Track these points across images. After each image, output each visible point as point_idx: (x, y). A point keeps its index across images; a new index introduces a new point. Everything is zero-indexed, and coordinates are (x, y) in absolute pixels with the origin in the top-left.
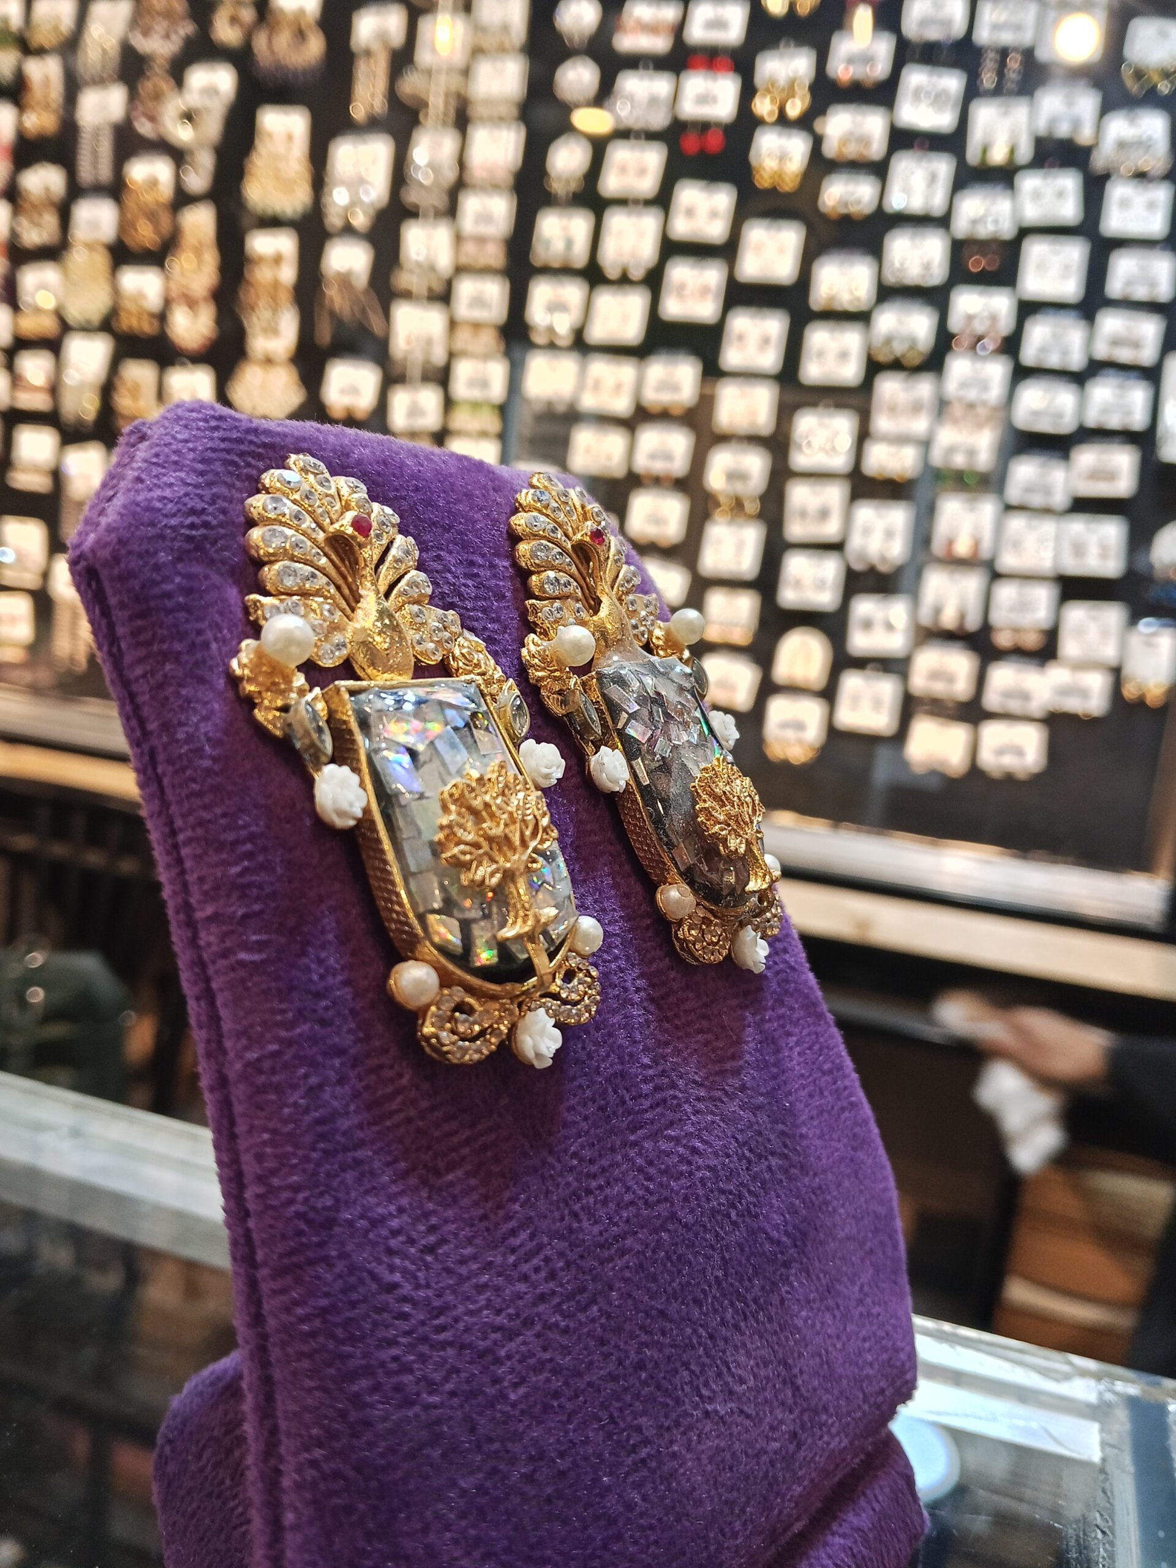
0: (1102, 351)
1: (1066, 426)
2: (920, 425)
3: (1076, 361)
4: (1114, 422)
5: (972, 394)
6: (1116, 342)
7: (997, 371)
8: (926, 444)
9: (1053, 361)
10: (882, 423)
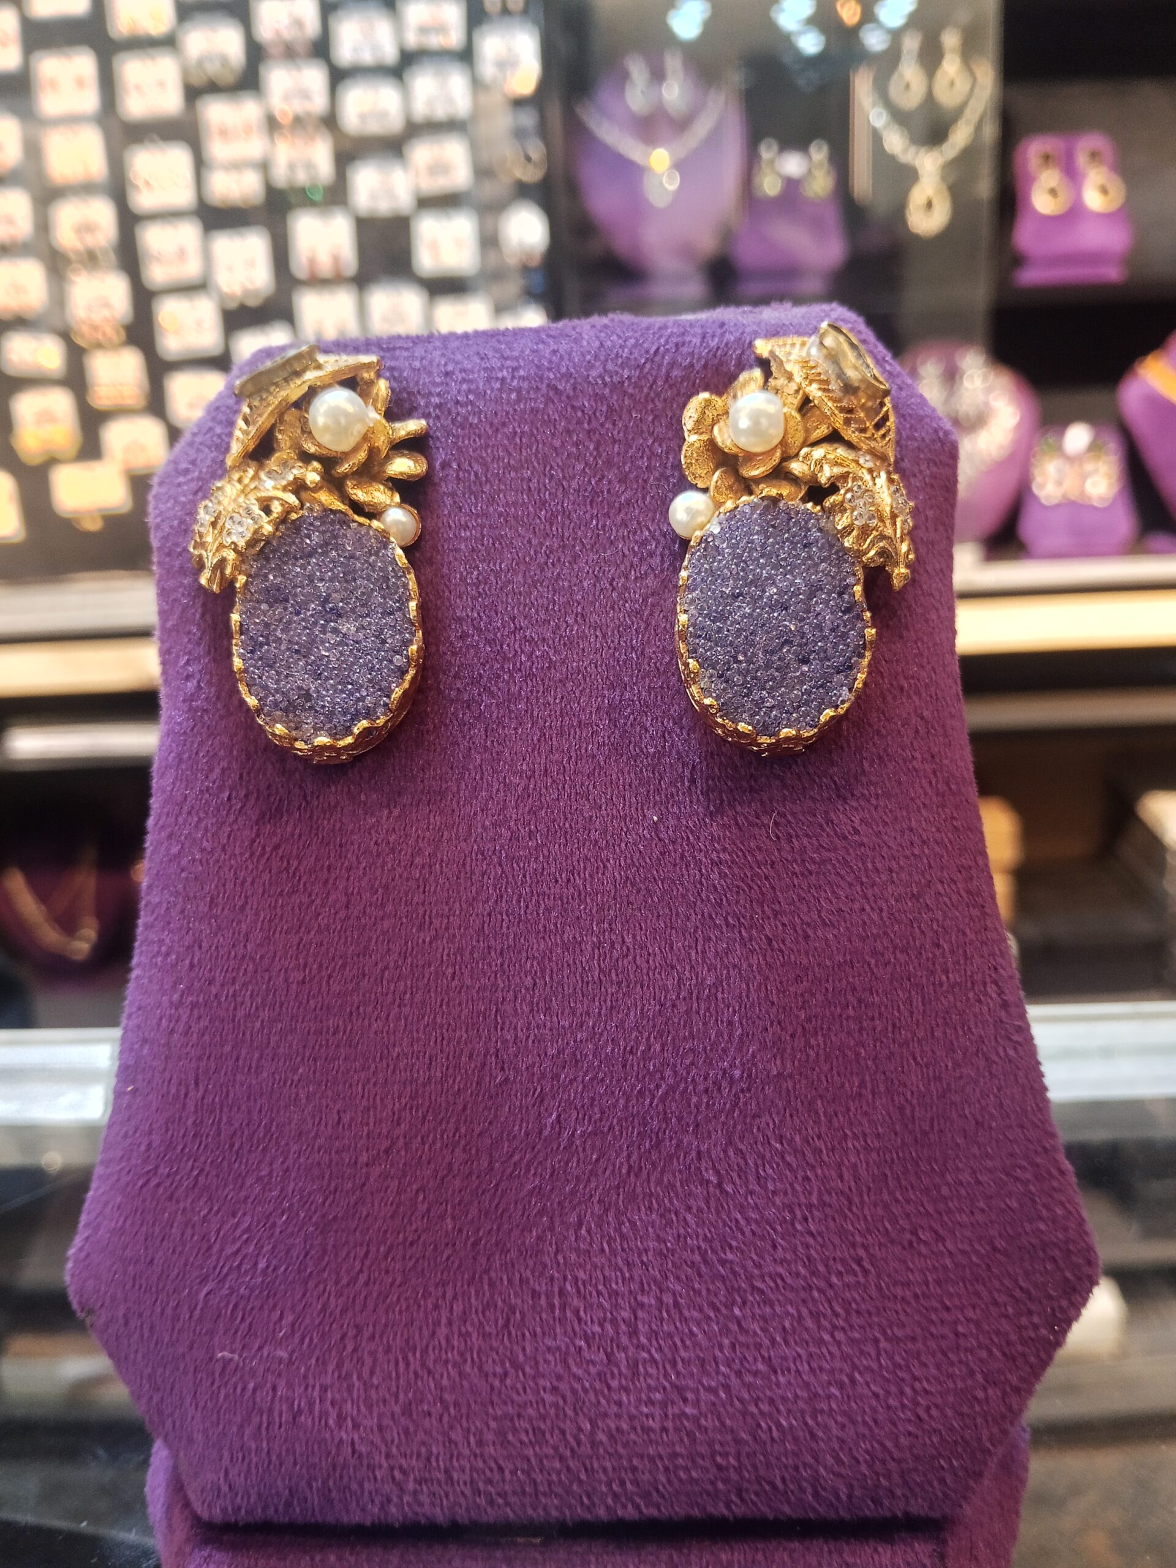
0: (412, 40)
1: (394, 123)
2: (255, 147)
3: (389, 54)
4: (441, 113)
5: (298, 107)
6: (423, 30)
7: (314, 78)
8: (264, 167)
9: (367, 58)
10: (218, 150)
